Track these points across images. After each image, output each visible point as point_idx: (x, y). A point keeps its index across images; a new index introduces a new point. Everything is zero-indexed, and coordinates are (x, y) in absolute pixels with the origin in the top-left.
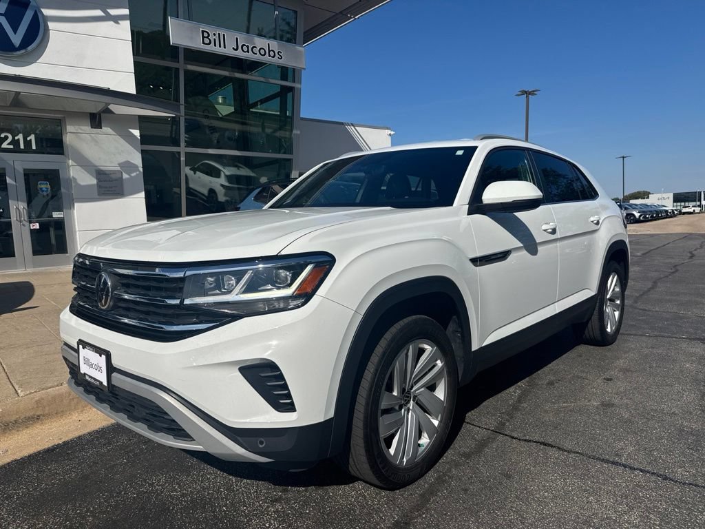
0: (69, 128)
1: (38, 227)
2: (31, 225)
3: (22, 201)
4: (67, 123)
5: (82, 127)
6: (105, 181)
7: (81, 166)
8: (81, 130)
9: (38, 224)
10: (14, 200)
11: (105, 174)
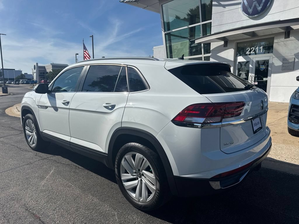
0: (275, 41)
1: (257, 84)
2: (255, 83)
3: (253, 73)
4: (275, 39)
5: (281, 39)
6: (286, 63)
7: (277, 57)
8: (280, 40)
9: (257, 83)
10: (251, 73)
11: (287, 60)
